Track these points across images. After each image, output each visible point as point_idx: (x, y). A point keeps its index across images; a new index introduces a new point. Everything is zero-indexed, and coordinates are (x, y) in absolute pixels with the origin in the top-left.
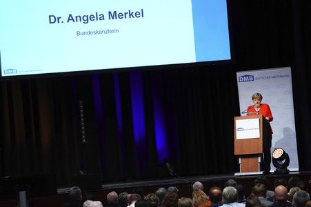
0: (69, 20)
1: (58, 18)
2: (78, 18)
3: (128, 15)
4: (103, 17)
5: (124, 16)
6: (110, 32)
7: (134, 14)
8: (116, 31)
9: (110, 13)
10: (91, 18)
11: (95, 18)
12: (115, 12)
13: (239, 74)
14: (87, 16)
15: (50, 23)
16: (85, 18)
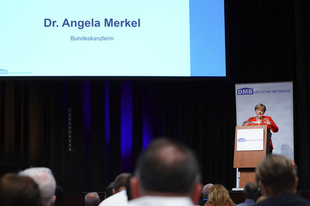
0: (64, 24)
1: (54, 22)
2: (74, 23)
3: (124, 24)
4: (99, 23)
5: (120, 25)
6: (105, 39)
7: (130, 23)
8: (111, 39)
9: (106, 20)
10: (87, 24)
11: (91, 25)
12: (111, 20)
13: (238, 87)
14: (83, 22)
15: (45, 26)
16: (81, 24)
